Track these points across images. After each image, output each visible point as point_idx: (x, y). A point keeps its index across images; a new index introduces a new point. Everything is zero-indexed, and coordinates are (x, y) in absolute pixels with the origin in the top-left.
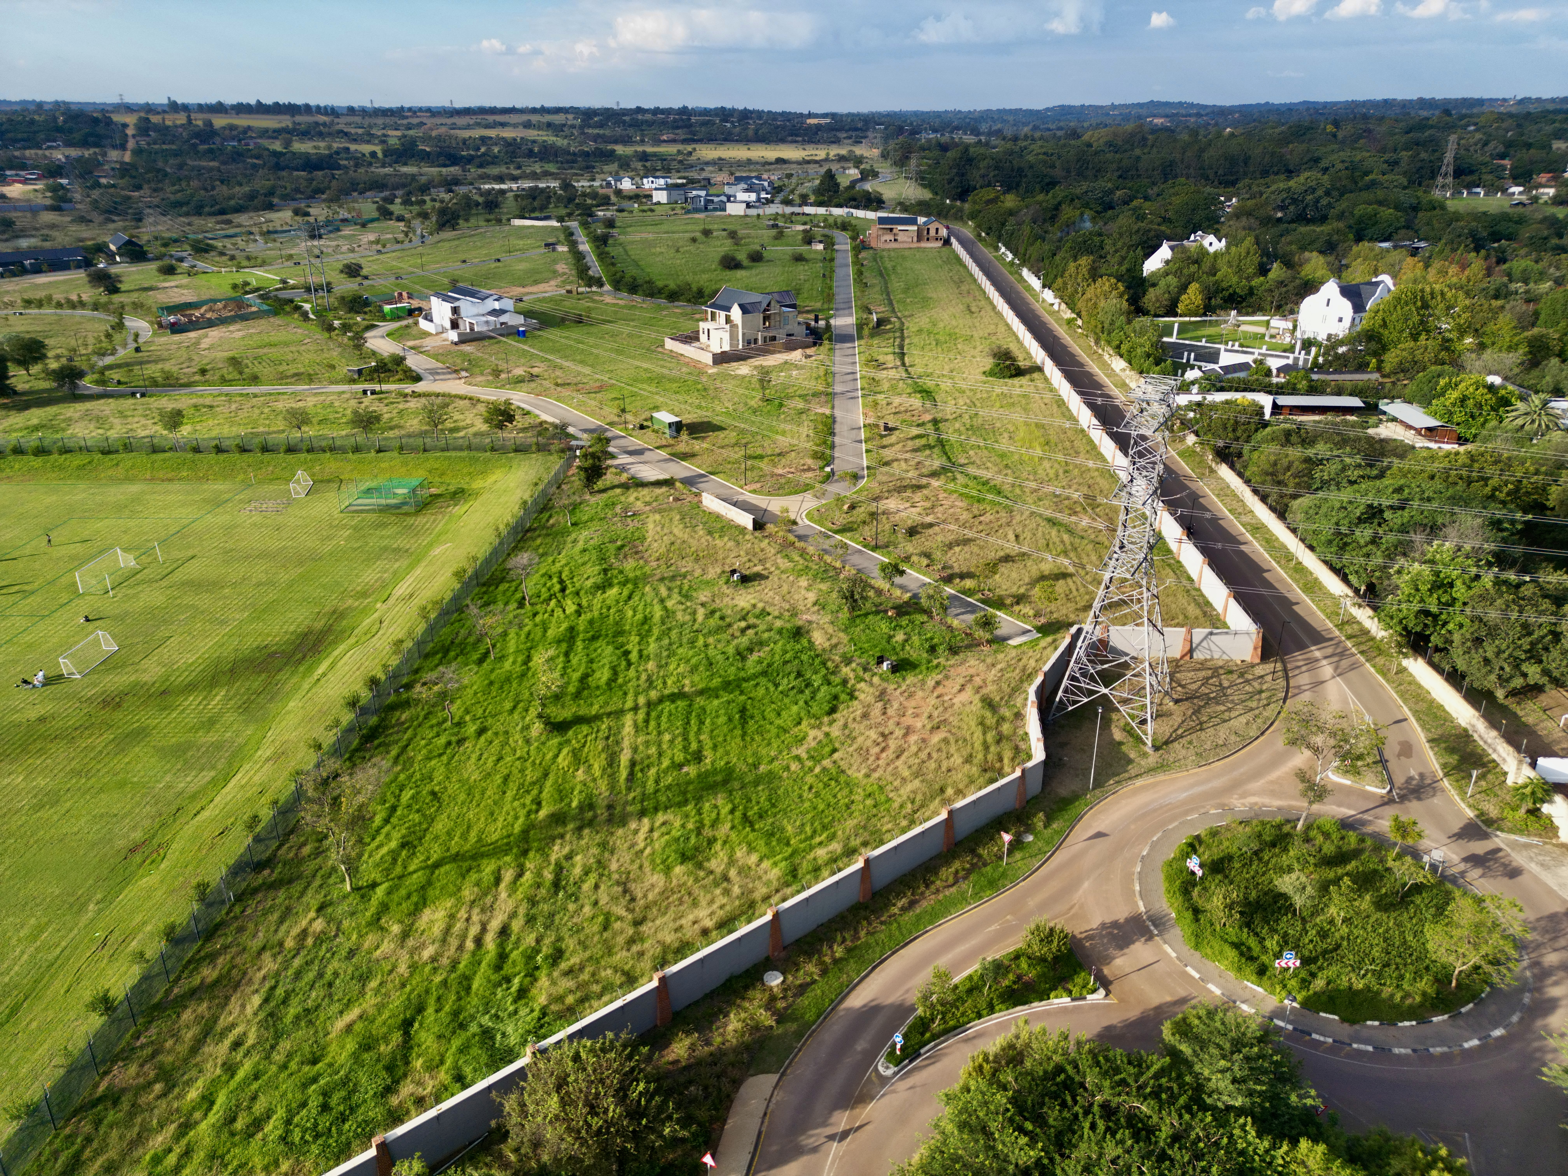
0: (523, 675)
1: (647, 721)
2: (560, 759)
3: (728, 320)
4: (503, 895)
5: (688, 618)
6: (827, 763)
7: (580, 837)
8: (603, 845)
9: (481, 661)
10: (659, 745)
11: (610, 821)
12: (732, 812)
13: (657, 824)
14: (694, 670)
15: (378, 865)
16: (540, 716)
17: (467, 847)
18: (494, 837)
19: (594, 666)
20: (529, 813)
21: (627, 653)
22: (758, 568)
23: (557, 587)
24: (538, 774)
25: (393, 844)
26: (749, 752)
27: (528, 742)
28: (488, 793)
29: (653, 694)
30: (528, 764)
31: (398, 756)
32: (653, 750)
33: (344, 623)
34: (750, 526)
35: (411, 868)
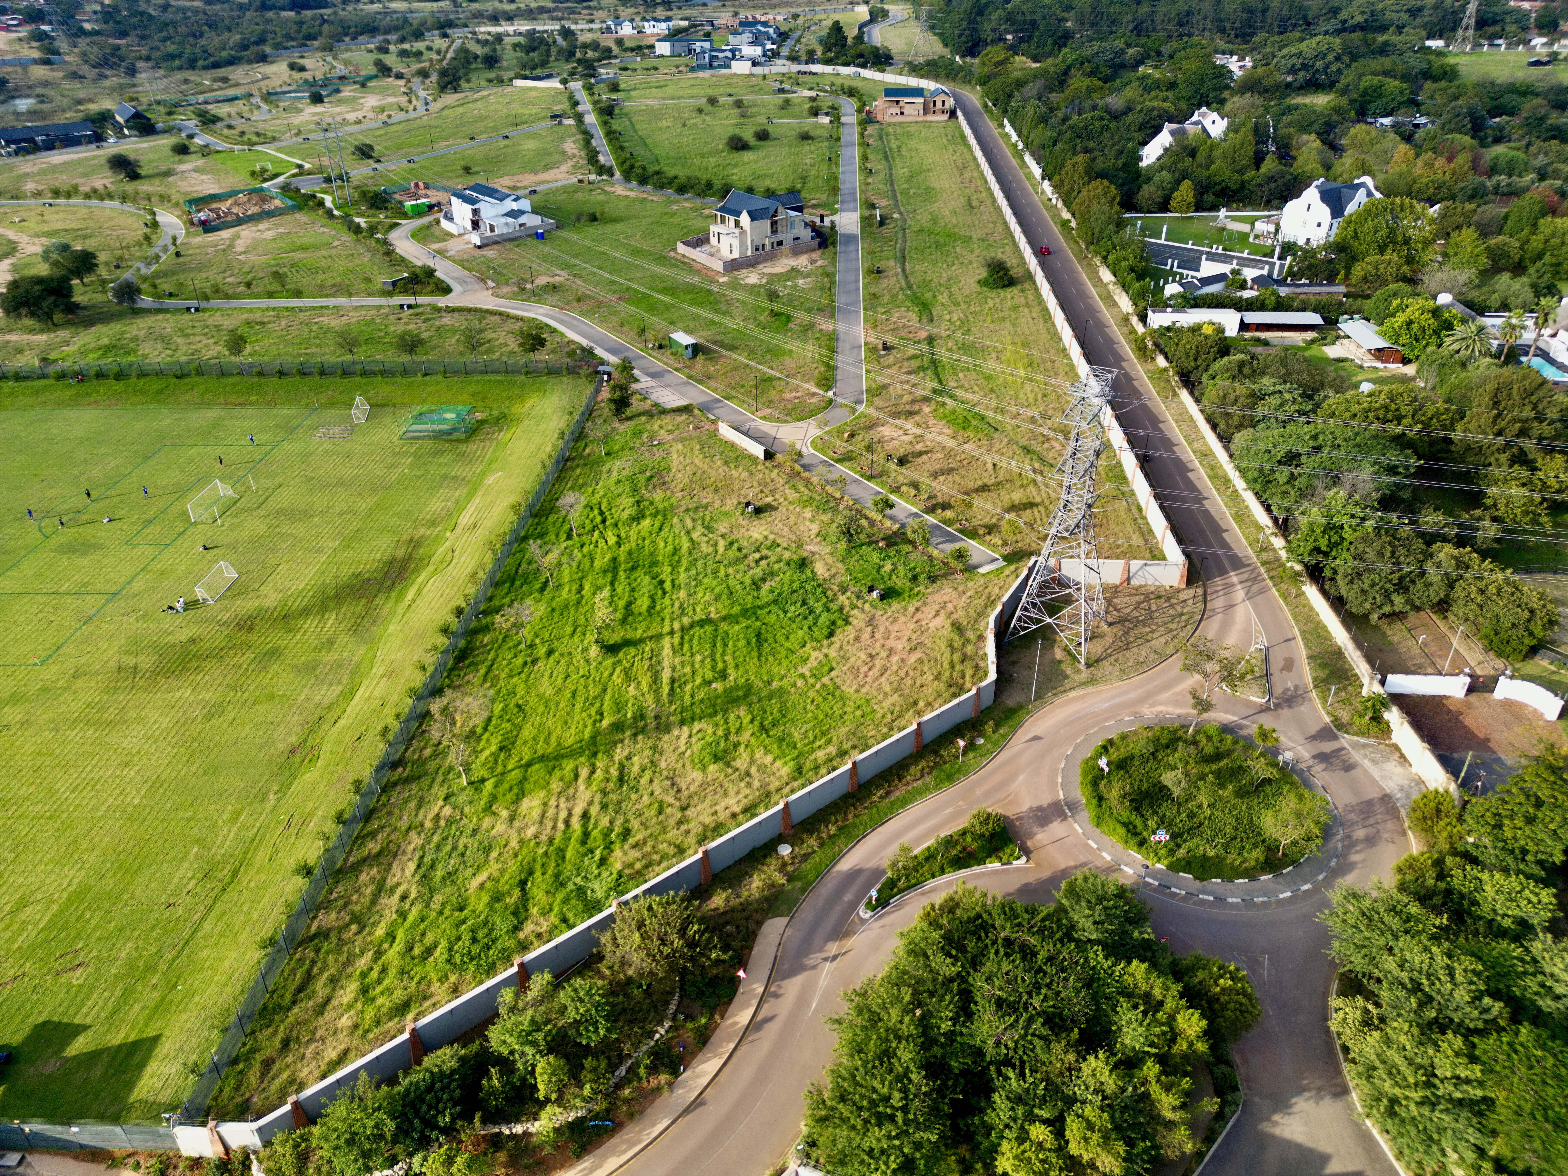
0: (578, 602)
1: (681, 644)
2: (615, 677)
3: (737, 224)
4: (582, 788)
5: (711, 549)
6: (825, 680)
7: (636, 742)
8: (654, 748)
9: (542, 590)
10: (693, 665)
11: (658, 728)
12: (752, 721)
13: (694, 731)
14: (717, 598)
15: (484, 765)
16: (597, 642)
17: (550, 750)
18: (570, 742)
19: (636, 595)
20: (595, 722)
21: (661, 582)
22: (769, 500)
23: (599, 519)
24: (598, 690)
25: (494, 748)
26: (764, 671)
27: (587, 661)
28: (561, 706)
29: (686, 621)
30: (590, 681)
31: (487, 674)
32: (688, 670)
33: (421, 551)
34: (762, 456)
35: (510, 767)
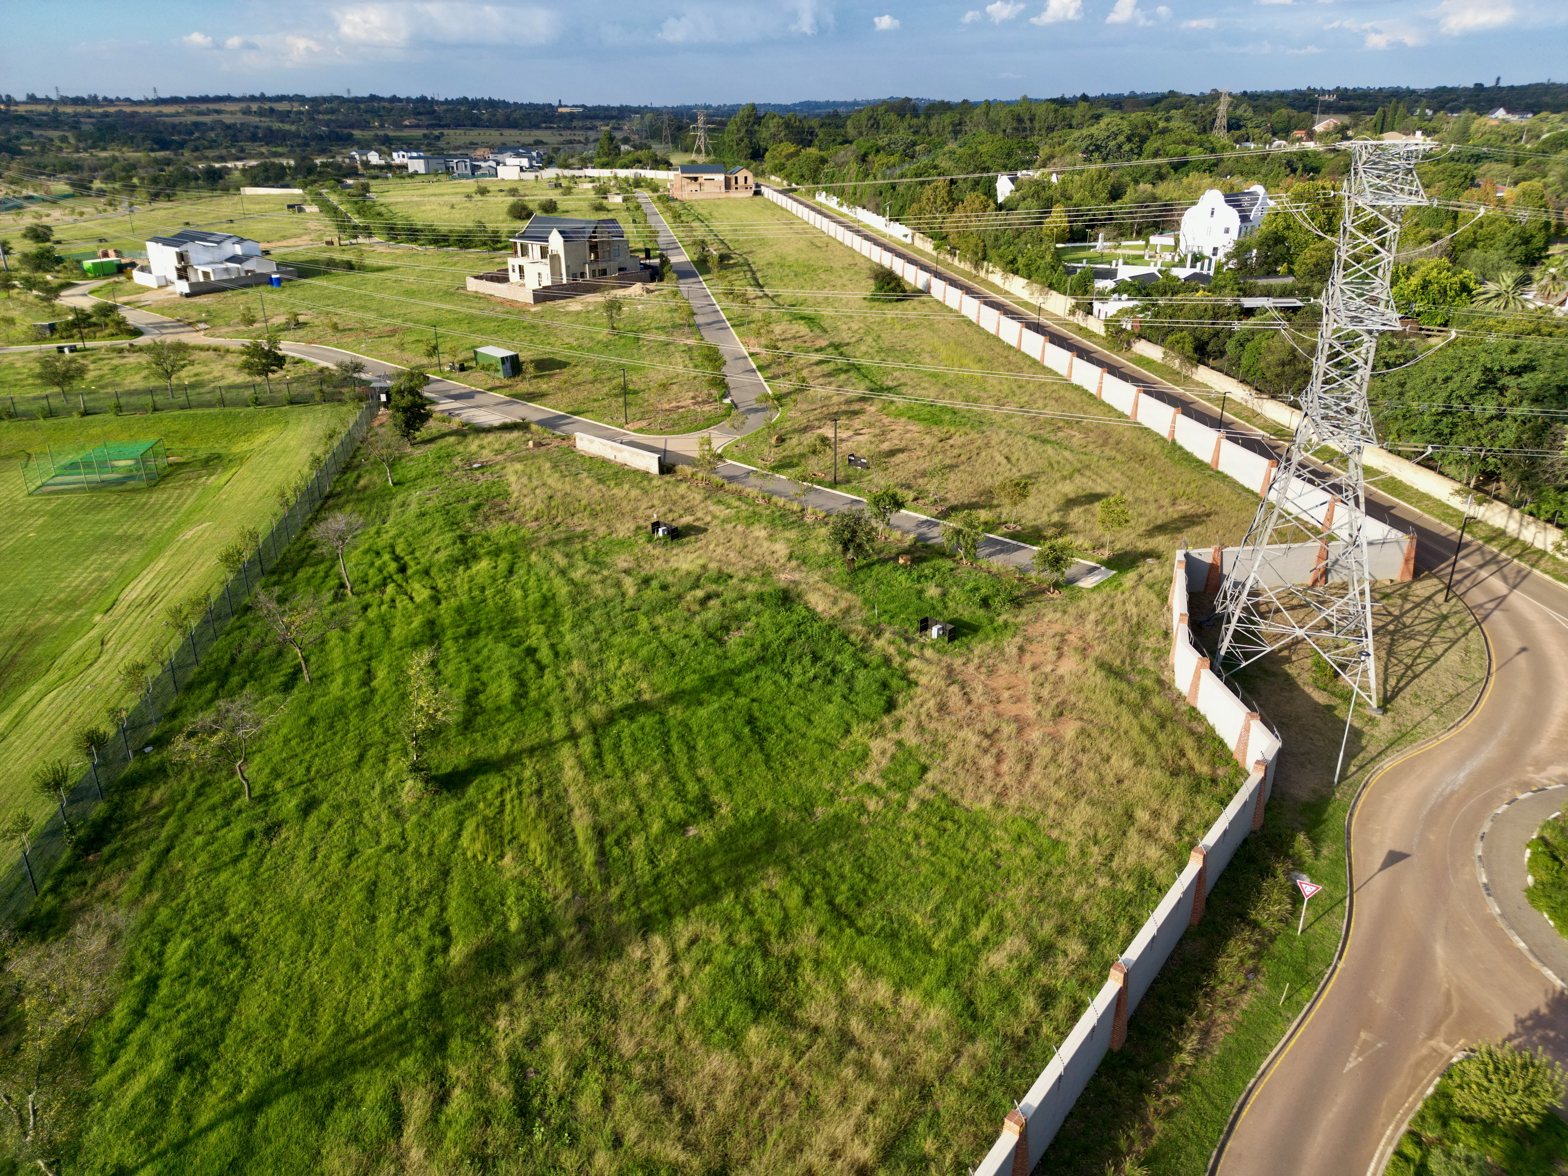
0: (366, 702)
1: (598, 755)
2: (465, 841)
3: (544, 253)
5: (611, 592)
6: (921, 790)
7: (543, 993)
8: (592, 1003)
9: (287, 687)
10: (634, 795)
11: (590, 948)
12: (807, 900)
13: (682, 944)
14: (648, 666)
15: (126, 1123)
16: (415, 768)
17: (319, 1047)
18: (371, 1017)
19: (484, 676)
20: (431, 953)
21: (531, 652)
23: (393, 566)
24: (430, 874)
25: (158, 1067)
26: (787, 788)
27: (397, 815)
28: (342, 924)
29: (597, 711)
30: (408, 857)
32: (625, 805)
34: (655, 469)
35: (203, 1119)
